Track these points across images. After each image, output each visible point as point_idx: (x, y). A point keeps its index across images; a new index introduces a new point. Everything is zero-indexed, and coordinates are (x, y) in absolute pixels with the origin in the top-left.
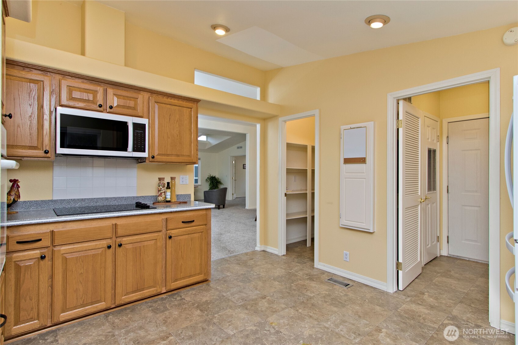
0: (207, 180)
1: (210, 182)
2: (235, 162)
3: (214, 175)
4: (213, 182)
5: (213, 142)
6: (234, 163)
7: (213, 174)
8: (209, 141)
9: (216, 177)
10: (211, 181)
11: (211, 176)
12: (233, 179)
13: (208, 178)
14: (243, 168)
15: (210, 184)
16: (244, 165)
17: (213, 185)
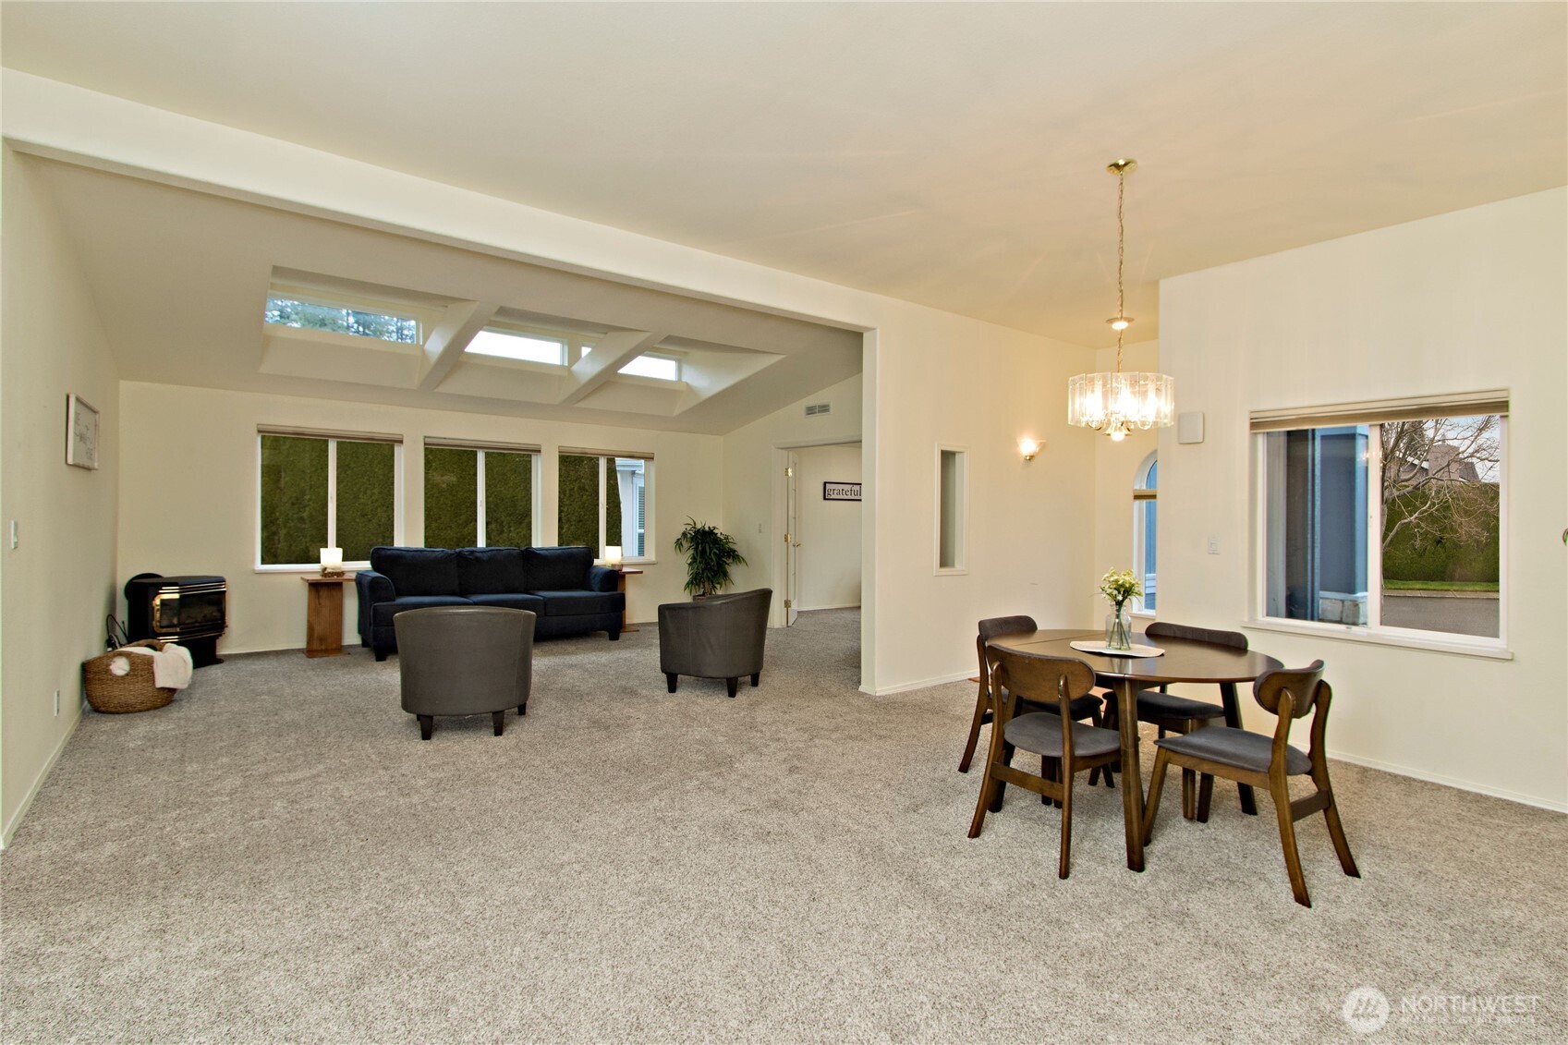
0: (679, 544)
1: (691, 552)
2: (794, 472)
3: (709, 524)
4: (703, 552)
5: (705, 381)
6: (790, 474)
7: (705, 521)
8: (689, 382)
9: (715, 531)
10: (696, 549)
11: (699, 526)
12: (786, 540)
13: (684, 534)
14: (825, 499)
15: (694, 559)
16: (825, 483)
17: (707, 564)
